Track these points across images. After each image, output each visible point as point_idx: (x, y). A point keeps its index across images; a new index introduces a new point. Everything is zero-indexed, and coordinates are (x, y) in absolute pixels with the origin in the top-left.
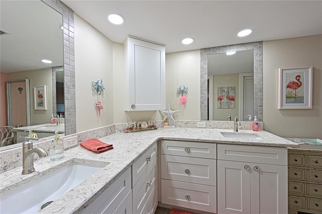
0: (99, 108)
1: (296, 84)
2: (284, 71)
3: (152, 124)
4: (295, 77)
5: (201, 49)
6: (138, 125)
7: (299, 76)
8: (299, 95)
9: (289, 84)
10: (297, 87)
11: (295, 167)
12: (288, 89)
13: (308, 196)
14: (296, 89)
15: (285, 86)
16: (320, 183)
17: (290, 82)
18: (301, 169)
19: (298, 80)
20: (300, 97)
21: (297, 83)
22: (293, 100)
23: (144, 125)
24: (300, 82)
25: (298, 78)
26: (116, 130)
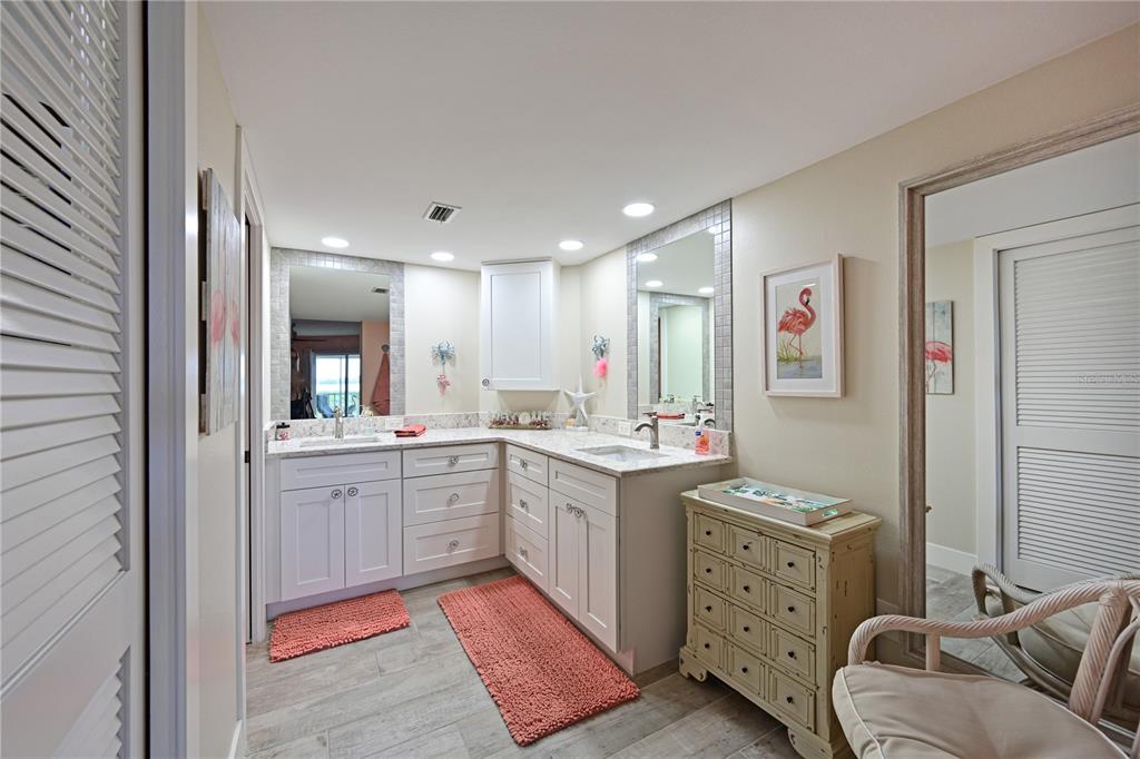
0: (443, 385)
1: (800, 320)
2: (770, 281)
3: (539, 419)
4: (798, 298)
5: (628, 244)
6: (513, 418)
7: (807, 291)
8: (809, 352)
9: (784, 317)
10: (802, 327)
11: (709, 551)
12: (783, 332)
13: (731, 639)
14: (800, 332)
15: (773, 327)
16: (753, 611)
17: (787, 313)
18: (718, 560)
19: (806, 304)
20: (812, 359)
21: (803, 314)
22: (793, 367)
23: (525, 419)
24: (810, 310)
25: (805, 298)
26: (480, 423)
